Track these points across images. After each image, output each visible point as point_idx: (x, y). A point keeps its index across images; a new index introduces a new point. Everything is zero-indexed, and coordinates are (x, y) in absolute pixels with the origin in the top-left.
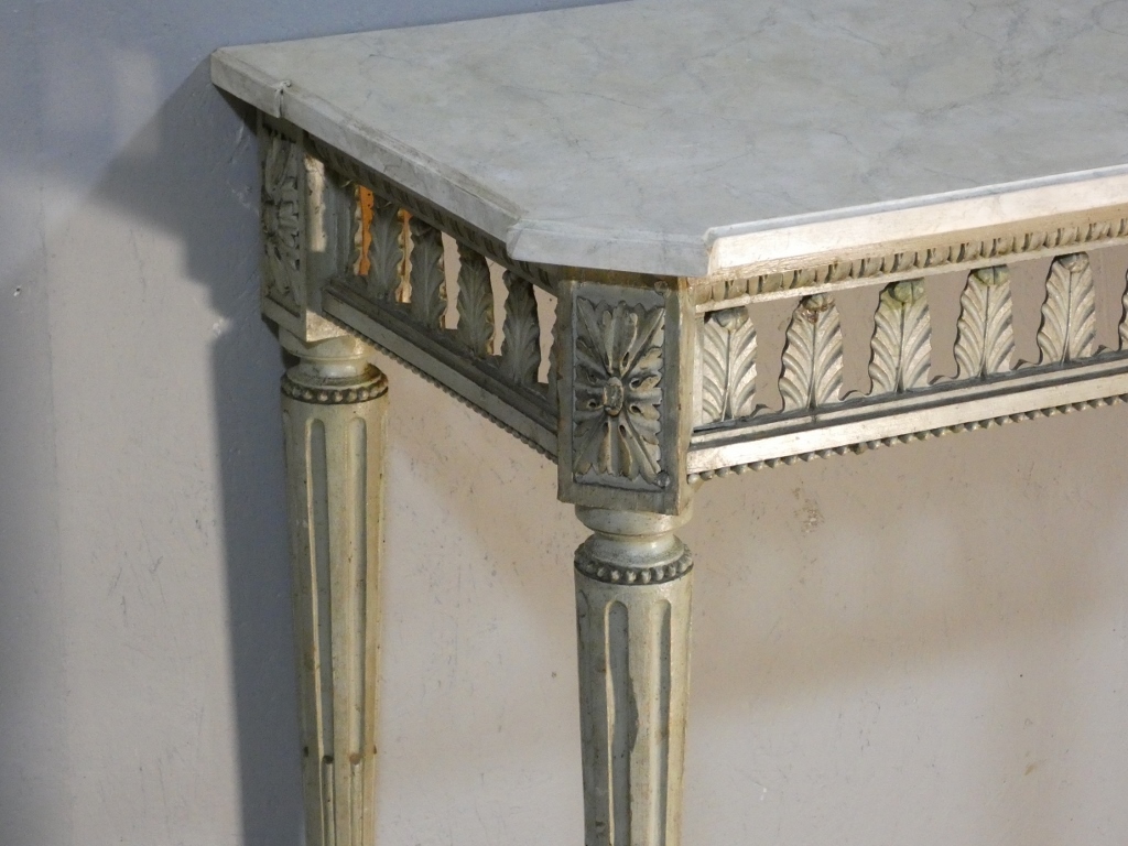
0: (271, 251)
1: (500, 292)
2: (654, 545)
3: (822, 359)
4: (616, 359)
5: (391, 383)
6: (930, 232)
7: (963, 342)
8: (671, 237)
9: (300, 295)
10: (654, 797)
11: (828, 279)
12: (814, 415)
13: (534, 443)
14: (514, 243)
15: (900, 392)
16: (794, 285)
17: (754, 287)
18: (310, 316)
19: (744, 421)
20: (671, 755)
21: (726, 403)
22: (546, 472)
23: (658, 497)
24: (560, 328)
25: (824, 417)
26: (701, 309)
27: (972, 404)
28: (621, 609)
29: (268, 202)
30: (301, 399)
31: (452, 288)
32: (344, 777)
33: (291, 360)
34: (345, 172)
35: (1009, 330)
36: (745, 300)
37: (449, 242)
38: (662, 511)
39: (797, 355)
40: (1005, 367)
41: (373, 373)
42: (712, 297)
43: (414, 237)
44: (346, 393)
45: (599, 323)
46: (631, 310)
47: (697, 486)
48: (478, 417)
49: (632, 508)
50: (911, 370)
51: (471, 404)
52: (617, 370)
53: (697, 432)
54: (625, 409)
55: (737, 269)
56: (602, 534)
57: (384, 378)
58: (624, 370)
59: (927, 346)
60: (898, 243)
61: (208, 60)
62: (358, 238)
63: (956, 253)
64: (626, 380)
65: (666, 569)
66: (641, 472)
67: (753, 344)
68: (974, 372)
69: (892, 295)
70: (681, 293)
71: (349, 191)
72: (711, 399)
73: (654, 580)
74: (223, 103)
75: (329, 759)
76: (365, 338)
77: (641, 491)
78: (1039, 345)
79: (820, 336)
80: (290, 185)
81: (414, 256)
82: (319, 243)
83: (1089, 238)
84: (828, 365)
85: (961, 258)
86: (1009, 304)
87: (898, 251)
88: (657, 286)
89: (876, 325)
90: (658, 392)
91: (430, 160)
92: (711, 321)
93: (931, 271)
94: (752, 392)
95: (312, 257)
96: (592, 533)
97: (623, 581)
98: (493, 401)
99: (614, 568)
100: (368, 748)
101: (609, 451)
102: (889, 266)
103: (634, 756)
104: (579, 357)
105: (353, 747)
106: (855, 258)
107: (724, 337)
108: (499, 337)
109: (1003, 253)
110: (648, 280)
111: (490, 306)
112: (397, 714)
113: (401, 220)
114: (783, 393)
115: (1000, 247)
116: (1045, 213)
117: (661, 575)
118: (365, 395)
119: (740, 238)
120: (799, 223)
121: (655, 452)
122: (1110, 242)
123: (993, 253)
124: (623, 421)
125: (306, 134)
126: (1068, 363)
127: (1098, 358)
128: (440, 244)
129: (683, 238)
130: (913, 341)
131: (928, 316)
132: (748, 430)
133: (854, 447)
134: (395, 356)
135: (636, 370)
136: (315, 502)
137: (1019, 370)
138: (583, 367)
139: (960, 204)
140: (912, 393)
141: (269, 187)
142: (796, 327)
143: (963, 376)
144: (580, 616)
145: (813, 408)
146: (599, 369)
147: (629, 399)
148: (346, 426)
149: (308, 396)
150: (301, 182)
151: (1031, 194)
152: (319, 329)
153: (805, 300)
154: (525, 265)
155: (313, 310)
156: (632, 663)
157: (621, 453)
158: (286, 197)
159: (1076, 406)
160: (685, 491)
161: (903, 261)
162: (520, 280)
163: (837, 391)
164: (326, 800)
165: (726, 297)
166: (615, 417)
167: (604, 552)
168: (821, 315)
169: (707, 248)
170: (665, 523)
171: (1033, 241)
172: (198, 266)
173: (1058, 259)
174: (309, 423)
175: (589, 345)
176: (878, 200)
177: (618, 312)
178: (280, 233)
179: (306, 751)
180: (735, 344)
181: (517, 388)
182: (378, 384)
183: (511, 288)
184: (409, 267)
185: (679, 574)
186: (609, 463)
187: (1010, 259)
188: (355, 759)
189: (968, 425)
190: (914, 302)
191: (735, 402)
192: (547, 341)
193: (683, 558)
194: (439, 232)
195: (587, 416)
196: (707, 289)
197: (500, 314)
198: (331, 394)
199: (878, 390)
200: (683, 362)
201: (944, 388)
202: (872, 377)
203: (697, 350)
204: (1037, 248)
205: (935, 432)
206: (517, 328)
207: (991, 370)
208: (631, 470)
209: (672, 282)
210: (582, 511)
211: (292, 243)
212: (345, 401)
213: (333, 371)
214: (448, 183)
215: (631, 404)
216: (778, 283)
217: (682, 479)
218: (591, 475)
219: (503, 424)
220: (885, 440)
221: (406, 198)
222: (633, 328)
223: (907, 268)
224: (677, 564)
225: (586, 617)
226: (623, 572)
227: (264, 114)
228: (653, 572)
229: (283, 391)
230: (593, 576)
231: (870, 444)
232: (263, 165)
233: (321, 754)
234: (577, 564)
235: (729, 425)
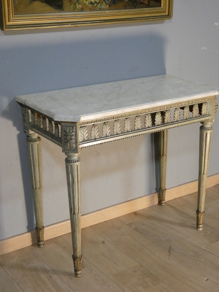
0: (24, 122)
1: (54, 125)
2: (75, 157)
3: (96, 132)
4: (69, 133)
5: (41, 139)
6: (109, 115)
7: (114, 130)
8: (75, 117)
9: (28, 128)
10: (77, 190)
11: (96, 122)
12: (95, 140)
13: (59, 145)
14: (55, 118)
15: (106, 136)
16: (92, 123)
17: (87, 123)
18: (30, 130)
19: (86, 141)
20: (79, 185)
21: (84, 138)
22: (61, 148)
23: (75, 151)
24: (62, 129)
25: (97, 140)
26: (80, 126)
27: (116, 137)
28: (71, 166)
29: (24, 116)
30: (29, 141)
31: (48, 125)
32: (38, 191)
33: (28, 136)
34: (33, 111)
35: (120, 128)
36: (85, 125)
37: (47, 119)
38: (76, 153)
39: (93, 132)
40: (120, 133)
41: (39, 137)
42: (81, 125)
43: (43, 119)
44: (35, 140)
45: (66, 129)
46: (70, 127)
47: (81, 150)
48: (52, 142)
49: (72, 153)
50: (108, 134)
51: (51, 140)
52: (69, 135)
53: (80, 142)
54: (70, 140)
55: (84, 121)
56: (69, 156)
57: (40, 138)
58: (70, 135)
59: (110, 130)
60: (105, 117)
61: (15, 98)
62: (35, 120)
63: (113, 118)
64: (70, 136)
65: (77, 161)
66: (73, 148)
67: (87, 131)
68: (116, 133)
69: (105, 124)
70: (77, 124)
71: (34, 114)
72: (82, 138)
73: (75, 162)
74: (17, 103)
75: (36, 188)
76: (37, 133)
77: (73, 150)
78: (124, 130)
79: (96, 129)
80: (26, 113)
81: (43, 121)
82: (30, 121)
83: (130, 116)
84: (97, 133)
85: (113, 119)
86: (120, 124)
87: (105, 118)
88: (74, 123)
89: (103, 128)
90: (75, 137)
91: (43, 108)
92: (81, 128)
93: (110, 120)
94: (87, 137)
95: (30, 122)
96: (67, 156)
97: (71, 162)
98: (53, 140)
99: (70, 161)
100: (41, 187)
101: (69, 145)
102: (104, 120)
103: (74, 185)
104: (64, 133)
105: (39, 187)
106: (99, 119)
107: (83, 130)
108: (54, 131)
109: (119, 118)
110: (72, 123)
111: (53, 127)
112: (44, 183)
113: (41, 117)
114: (91, 137)
115: (118, 117)
116: (123, 112)
117: (76, 161)
118: (38, 140)
119: (84, 117)
120: (92, 115)
121: (75, 145)
122: (132, 116)
123: (117, 118)
124: (70, 141)
125: (28, 106)
126: (128, 132)
127: (132, 131)
128: (46, 120)
129: (76, 117)
130: (108, 130)
131: (109, 126)
132: (87, 142)
133: (101, 144)
134: (41, 135)
135: (72, 134)
136: (32, 155)
137: (122, 133)
138: (65, 134)
139: (113, 111)
140: (108, 136)
141: (24, 114)
142: (92, 128)
143: (115, 134)
144: (66, 167)
145: (95, 139)
146: (67, 134)
147: (71, 138)
148: (35, 145)
149: (30, 141)
150: (28, 113)
151: (122, 110)
152: (31, 132)
153: (93, 125)
154: (56, 121)
155: (30, 129)
156: (73, 173)
157: (70, 145)
158: (26, 115)
159: (129, 137)
160: (79, 150)
161: (106, 119)
162: (56, 124)
163: (98, 136)
164: (36, 194)
165: (83, 124)
166: (69, 141)
167: (69, 159)
168: (96, 127)
169: (80, 118)
170: (77, 154)
171: (122, 116)
172: (15, 124)
173: (126, 118)
174: (30, 144)
175: (65, 132)
176: (102, 111)
177: (69, 127)
178: (25, 120)
179: (33, 188)
180: (85, 131)
181: (57, 138)
182: (39, 139)
183: (55, 125)
184: (42, 123)
185: (79, 161)
186: (69, 147)
187: (119, 119)
188: (39, 188)
189: (115, 140)
190: (108, 125)
191: (85, 138)
192: (60, 131)
193: (79, 159)
194: (45, 118)
195: (65, 141)
196: (80, 123)
197: (54, 128)
198: (33, 141)
199: (103, 136)
200: (78, 133)
201: (112, 136)
202: (103, 134)
203: (80, 132)
204: (123, 117)
205: (111, 141)
206: (56, 130)
207: (118, 133)
208: (72, 148)
209: (76, 123)
210: (66, 153)
211: (27, 121)
212: (35, 141)
213: (33, 138)
214: (46, 111)
215: (71, 139)
216: (90, 123)
217: (78, 149)
218: (67, 149)
219: (55, 143)
220: (105, 143)
221: (37, 112)
222: (71, 129)
223: (106, 120)
224: (79, 160)
225: (67, 168)
226: (71, 161)
227: (23, 104)
228: (75, 161)
229: (27, 140)
230: (67, 162)
231: (103, 143)
232: (23, 111)
233: (35, 188)
234: (65, 161)
235: (84, 141)
